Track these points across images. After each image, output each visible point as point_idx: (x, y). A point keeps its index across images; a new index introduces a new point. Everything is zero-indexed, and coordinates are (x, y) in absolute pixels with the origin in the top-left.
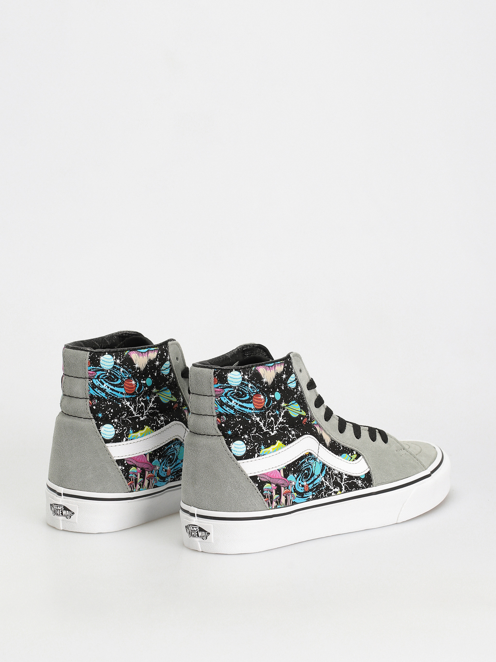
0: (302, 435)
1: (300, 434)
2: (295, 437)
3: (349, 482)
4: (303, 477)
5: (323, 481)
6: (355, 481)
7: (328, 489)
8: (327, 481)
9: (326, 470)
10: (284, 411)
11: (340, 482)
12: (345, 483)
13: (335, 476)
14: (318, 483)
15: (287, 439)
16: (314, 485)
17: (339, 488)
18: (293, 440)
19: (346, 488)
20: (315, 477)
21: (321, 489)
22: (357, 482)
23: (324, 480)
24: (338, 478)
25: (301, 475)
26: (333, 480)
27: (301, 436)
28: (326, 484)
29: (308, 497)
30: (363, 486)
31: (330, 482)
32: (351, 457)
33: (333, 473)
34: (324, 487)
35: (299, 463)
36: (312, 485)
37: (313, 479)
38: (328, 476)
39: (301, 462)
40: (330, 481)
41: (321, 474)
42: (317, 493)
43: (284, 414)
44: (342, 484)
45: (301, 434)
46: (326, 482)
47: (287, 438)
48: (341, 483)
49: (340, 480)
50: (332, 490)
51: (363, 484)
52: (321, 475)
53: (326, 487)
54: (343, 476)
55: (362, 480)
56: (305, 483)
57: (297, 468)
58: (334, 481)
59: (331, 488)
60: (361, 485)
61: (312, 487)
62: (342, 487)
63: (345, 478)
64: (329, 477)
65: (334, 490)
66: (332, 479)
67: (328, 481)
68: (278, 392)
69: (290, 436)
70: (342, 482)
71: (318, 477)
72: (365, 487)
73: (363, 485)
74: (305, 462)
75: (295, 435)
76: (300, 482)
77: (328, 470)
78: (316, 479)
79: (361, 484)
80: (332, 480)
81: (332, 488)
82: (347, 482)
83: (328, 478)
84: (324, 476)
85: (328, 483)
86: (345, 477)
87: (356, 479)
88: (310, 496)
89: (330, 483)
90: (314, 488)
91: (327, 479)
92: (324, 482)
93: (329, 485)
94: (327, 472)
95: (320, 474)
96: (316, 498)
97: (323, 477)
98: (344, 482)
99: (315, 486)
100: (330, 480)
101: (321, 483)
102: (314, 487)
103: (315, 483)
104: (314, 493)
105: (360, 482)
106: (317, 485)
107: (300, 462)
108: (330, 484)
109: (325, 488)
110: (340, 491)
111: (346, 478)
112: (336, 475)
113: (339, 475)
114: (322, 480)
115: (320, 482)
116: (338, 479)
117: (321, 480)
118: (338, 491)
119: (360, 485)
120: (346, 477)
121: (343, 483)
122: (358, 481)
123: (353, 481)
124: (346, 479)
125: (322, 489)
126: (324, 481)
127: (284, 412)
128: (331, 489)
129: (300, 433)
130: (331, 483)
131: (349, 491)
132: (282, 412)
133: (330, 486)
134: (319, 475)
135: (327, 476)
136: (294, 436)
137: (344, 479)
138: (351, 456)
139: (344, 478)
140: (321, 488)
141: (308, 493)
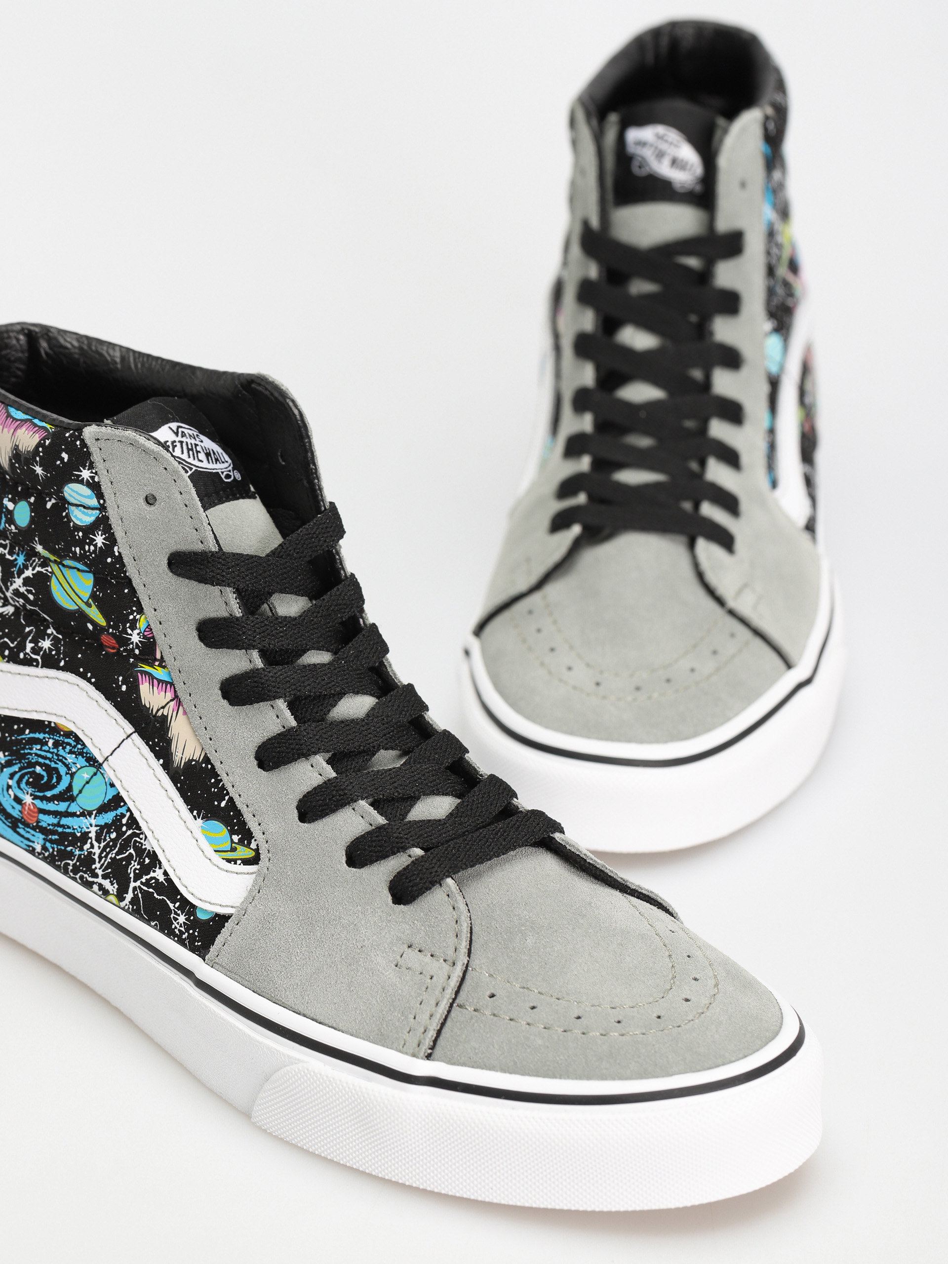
0: (63, 669)
1: (63, 661)
2: (39, 658)
3: (155, 895)
4: (26, 778)
5: (90, 835)
6: (172, 908)
7: (87, 862)
8: (100, 843)
9: (117, 815)
10: (38, 569)
11: (132, 875)
12: (142, 887)
13: (132, 851)
14: (74, 829)
15: (12, 645)
16: (59, 825)
17: (116, 886)
18: (28, 662)
19: (135, 900)
20: (74, 808)
21: (69, 849)
22: (176, 913)
23: (93, 835)
24: (136, 863)
25: (21, 769)
26: (117, 854)
27: (59, 668)
28: (91, 850)
29: (28, 839)
30: (184, 936)
31: (105, 853)
32: (233, 845)
33: (136, 841)
34: (80, 853)
35: (23, 733)
36: (55, 821)
37: (62, 807)
38: (113, 835)
39: (32, 735)
40: (108, 850)
41: (96, 816)
42: (56, 849)
43: (32, 577)
44: (132, 885)
45: (62, 664)
46: (96, 844)
47: (16, 643)
48: (132, 880)
49: (137, 871)
50: (96, 876)
51: (187, 930)
52: (93, 816)
53: (86, 853)
54: (157, 869)
55: (192, 918)
56: (28, 799)
57: (11, 738)
58: (118, 857)
59: (96, 868)
60: (179, 930)
61: (49, 825)
62: (127, 893)
63: (154, 878)
64: (115, 841)
65: (100, 880)
66: (117, 849)
67: (102, 845)
68: (30, 504)
69: (29, 646)
70: (137, 877)
71: (83, 814)
72: (187, 942)
73: (186, 934)
74: (46, 743)
75: (41, 653)
76: (11, 782)
77: (124, 821)
78: (73, 815)
79: (181, 928)
80: (114, 852)
81: (100, 872)
82: (151, 890)
83: (108, 838)
84: (102, 828)
85: (96, 850)
86: (158, 874)
87: (177, 904)
88: (36, 844)
89: (103, 855)
90: (54, 832)
91: (105, 840)
92: (89, 841)
93: (96, 857)
94: (116, 824)
95: (94, 813)
96: (51, 860)
97: (96, 826)
98: (142, 883)
99: (60, 830)
100: (110, 847)
101: (79, 835)
102: (57, 831)
103: (65, 821)
104: (48, 845)
105: (182, 919)
106: (68, 830)
107: (27, 731)
108: (100, 858)
109: (83, 856)
110: (115, 895)
111: (157, 880)
112: (140, 851)
113: (147, 859)
114: (89, 830)
115: (79, 830)
116: (135, 865)
117: (88, 828)
118: (111, 892)
119: (178, 926)
120: (161, 878)
121: (138, 884)
122: (179, 912)
123: (168, 902)
124: (154, 881)
125: (72, 850)
126: (91, 838)
127: (38, 571)
128: (96, 871)
129: (64, 659)
130: (106, 856)
131: (141, 918)
132: (30, 568)
133: (97, 860)
134: (90, 813)
135: (109, 832)
136: (38, 655)
137: (148, 877)
138: (237, 846)
139: (152, 874)
140: (71, 848)
141: (32, 832)
